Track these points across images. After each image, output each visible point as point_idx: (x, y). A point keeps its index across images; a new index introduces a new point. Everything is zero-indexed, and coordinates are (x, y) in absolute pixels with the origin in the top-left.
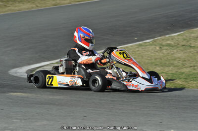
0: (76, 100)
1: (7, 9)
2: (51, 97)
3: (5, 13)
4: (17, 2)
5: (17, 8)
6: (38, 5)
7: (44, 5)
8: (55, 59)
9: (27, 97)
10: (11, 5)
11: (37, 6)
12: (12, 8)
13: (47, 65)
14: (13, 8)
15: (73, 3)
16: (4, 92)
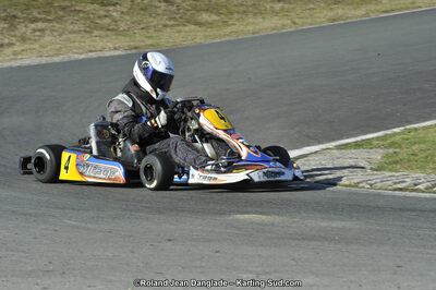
0: (378, 231)
1: (229, 29)
2: (324, 224)
3: (223, 39)
4: (250, 15)
5: (250, 28)
6: (296, 20)
7: (309, 21)
8: (333, 140)
9: (273, 225)
10: (238, 20)
11: (295, 23)
12: (239, 27)
13: (316, 152)
14: (242, 28)
15: (373, 16)
16: (221, 213)
